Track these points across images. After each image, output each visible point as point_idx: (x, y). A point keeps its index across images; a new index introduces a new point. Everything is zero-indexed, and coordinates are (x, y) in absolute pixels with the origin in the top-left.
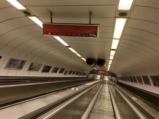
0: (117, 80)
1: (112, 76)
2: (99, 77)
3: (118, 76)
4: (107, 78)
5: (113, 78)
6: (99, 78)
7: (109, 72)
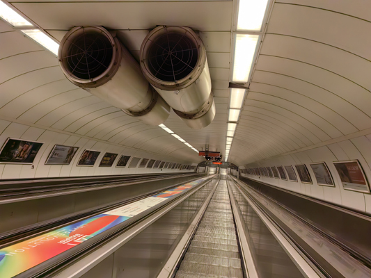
0: (239, 173)
1: (232, 168)
2: (212, 170)
3: (241, 167)
4: (224, 172)
5: (234, 171)
6: (213, 173)
7: (227, 162)
